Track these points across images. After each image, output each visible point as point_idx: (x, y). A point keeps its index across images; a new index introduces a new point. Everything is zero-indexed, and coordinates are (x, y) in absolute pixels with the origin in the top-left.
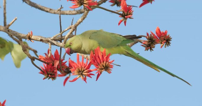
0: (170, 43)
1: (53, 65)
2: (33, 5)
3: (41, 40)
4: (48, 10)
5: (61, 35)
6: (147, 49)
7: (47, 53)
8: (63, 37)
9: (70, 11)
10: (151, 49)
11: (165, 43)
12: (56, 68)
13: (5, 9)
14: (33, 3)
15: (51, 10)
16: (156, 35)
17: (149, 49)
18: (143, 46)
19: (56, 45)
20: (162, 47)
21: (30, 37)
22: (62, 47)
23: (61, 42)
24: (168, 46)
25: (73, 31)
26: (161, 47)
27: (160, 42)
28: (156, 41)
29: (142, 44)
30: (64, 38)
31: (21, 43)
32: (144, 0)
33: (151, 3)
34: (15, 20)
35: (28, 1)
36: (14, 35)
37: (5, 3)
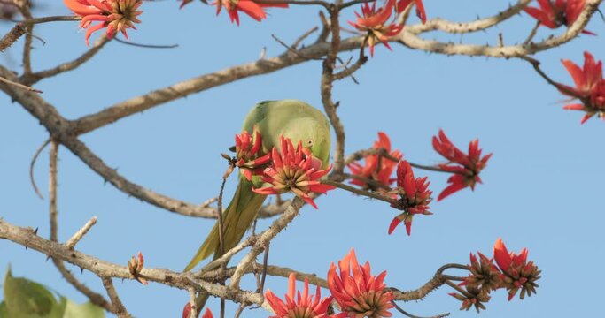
0: (537, 286)
2: (132, 190)
4: (176, 206)
10: (478, 305)
13: (53, 202)
14: (134, 185)
15: (183, 205)
18: (454, 295)
21: (137, 269)
22: (226, 298)
24: (529, 295)
26: (510, 298)
30: (232, 274)
31: (108, 289)
32: (450, 180)
33: (473, 188)
34: (91, 226)
35: (120, 178)
36: (89, 268)
37: (55, 184)
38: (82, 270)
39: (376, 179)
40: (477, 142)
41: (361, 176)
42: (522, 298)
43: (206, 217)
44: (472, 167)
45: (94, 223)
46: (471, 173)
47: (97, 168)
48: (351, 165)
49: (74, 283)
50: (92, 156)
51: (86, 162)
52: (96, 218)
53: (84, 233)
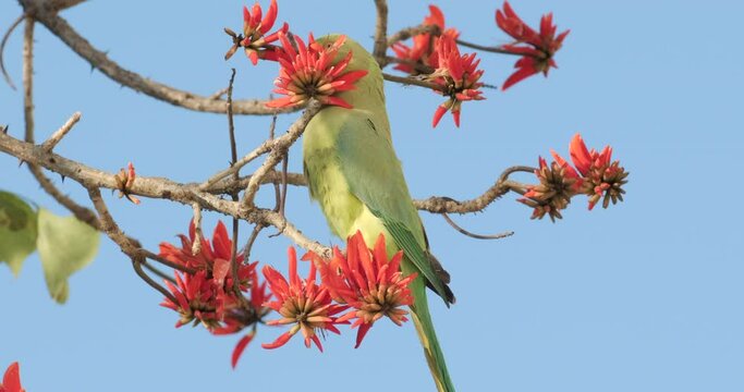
0: (624, 193)
1: (210, 275)
2: (126, 79)
3: (167, 195)
4: (179, 98)
5: (237, 175)
6: (538, 215)
7: (187, 235)
8: (241, 179)
9: (256, 103)
10: (553, 213)
11: (605, 192)
12: (220, 288)
13: (29, 93)
14: (128, 72)
15: (188, 97)
16: (572, 164)
17: (547, 215)
18: (524, 201)
19: (216, 210)
20: (592, 205)
21: (127, 185)
22: (239, 217)
23: (235, 199)
24: (615, 202)
25: (275, 164)
26: (591, 207)
27: (586, 190)
28: (571, 187)
29: (522, 197)
30: (246, 186)
31: (95, 202)
32: (518, 64)
33: (545, 73)
34: (73, 123)
35: (111, 64)
36: (72, 175)
37: (30, 71)
38: (63, 178)
39: (426, 63)
40: (550, 17)
41: (408, 60)
42: (605, 206)
43: (217, 112)
44: (545, 48)
45: (77, 120)
46: (543, 55)
47: (82, 51)
48: (395, 46)
49: (54, 193)
50: (76, 36)
51: (68, 44)
52: (79, 113)
53: (65, 133)
